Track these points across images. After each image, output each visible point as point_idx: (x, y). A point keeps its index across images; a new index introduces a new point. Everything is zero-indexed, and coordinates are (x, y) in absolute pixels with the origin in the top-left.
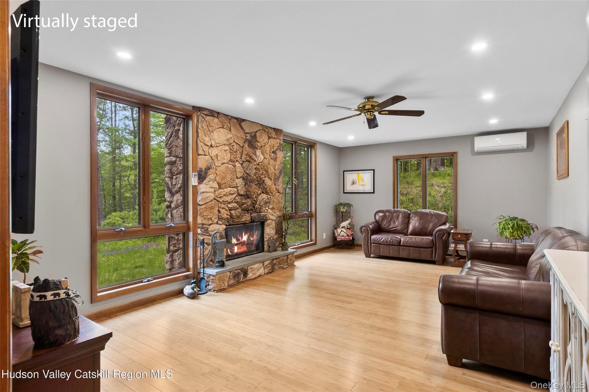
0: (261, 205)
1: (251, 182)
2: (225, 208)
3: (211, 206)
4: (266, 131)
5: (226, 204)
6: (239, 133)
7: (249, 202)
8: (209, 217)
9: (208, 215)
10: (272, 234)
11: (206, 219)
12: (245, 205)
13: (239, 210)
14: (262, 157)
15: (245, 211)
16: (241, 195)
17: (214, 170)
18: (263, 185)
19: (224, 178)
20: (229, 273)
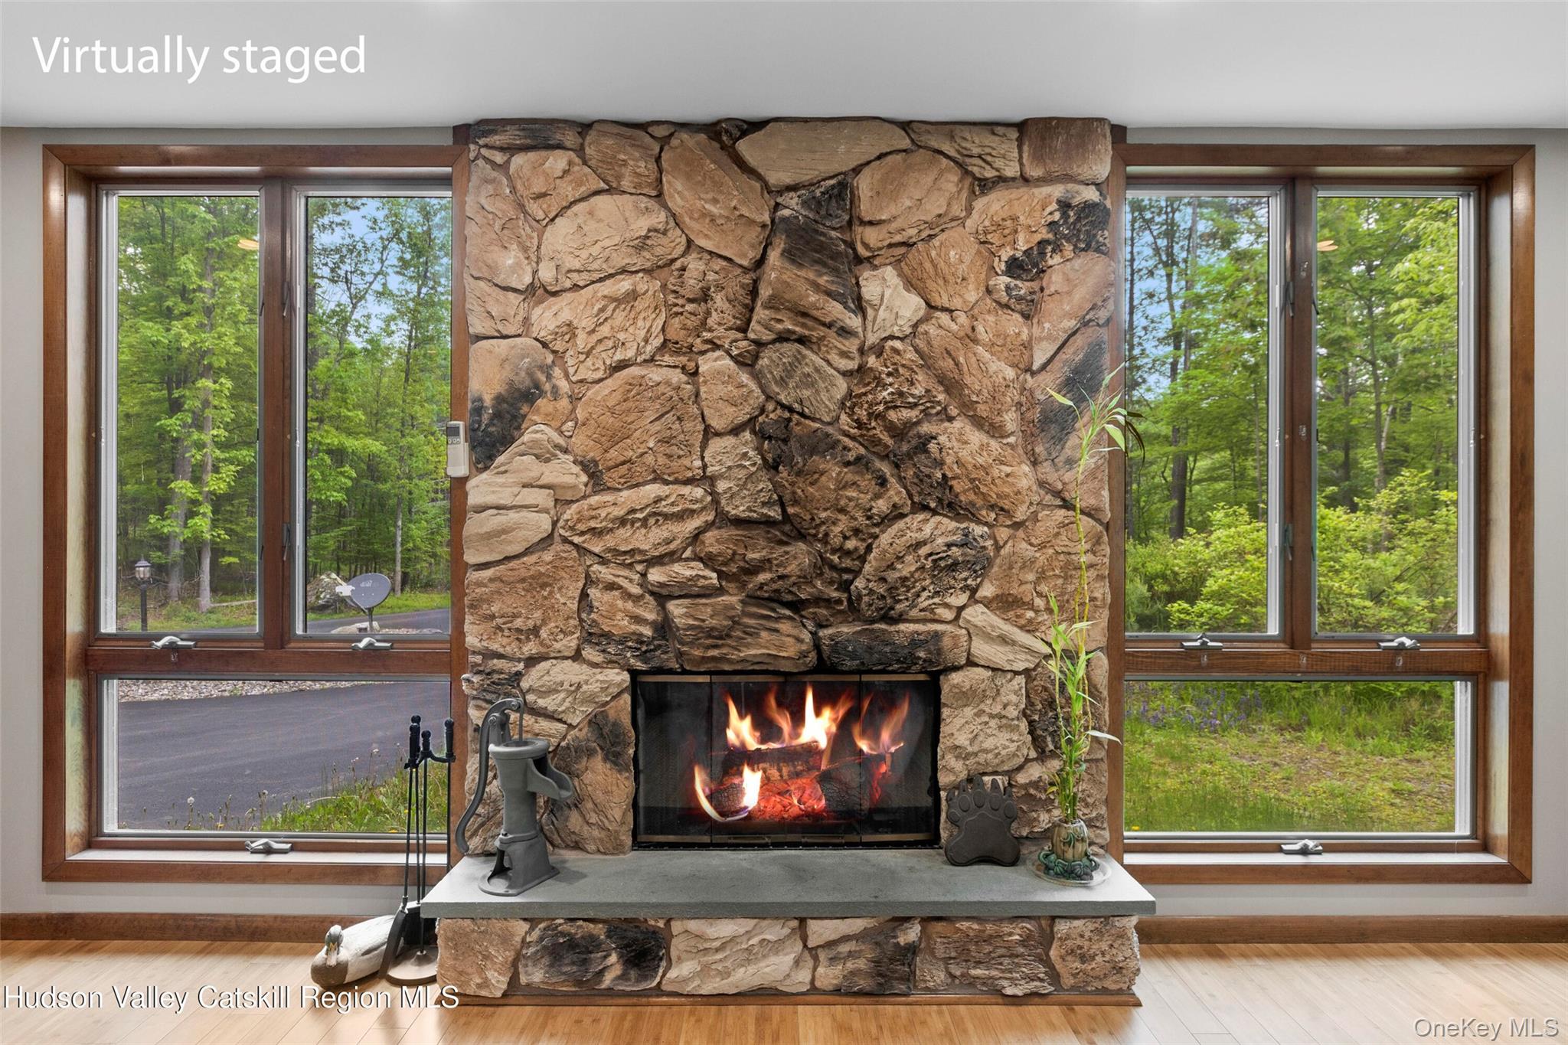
0: (892, 576)
1: (813, 451)
2: (620, 587)
3: (531, 573)
4: (941, 153)
5: (639, 568)
6: (721, 197)
7: (799, 557)
8: (518, 623)
9: (515, 616)
10: (990, 756)
11: (506, 633)
12: (763, 577)
13: (732, 599)
14: (910, 306)
15: (775, 605)
16: (739, 522)
17: (564, 403)
18: (915, 465)
19: (616, 438)
20: (526, 926)
